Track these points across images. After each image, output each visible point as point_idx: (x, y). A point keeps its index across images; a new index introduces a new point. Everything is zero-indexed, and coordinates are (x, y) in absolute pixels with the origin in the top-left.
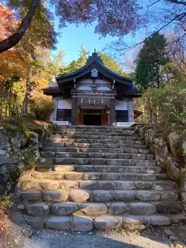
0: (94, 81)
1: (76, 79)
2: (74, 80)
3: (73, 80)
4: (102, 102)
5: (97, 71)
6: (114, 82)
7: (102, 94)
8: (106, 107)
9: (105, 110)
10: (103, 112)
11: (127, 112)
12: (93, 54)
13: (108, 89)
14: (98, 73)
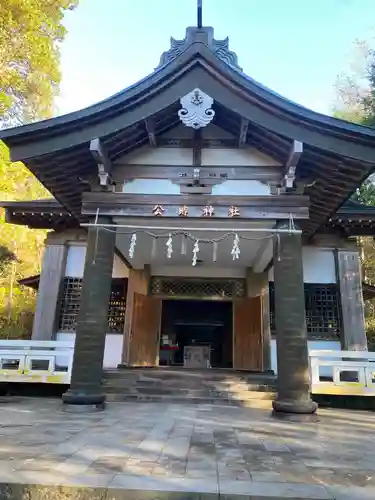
0: (197, 156)
1: (102, 140)
2: (95, 145)
3: (88, 144)
4: (236, 252)
5: (208, 101)
6: (298, 147)
7: (233, 212)
8: (249, 270)
9: (243, 281)
10: (239, 291)
11: (334, 289)
12: (189, 30)
13: (265, 191)
14: (215, 106)
